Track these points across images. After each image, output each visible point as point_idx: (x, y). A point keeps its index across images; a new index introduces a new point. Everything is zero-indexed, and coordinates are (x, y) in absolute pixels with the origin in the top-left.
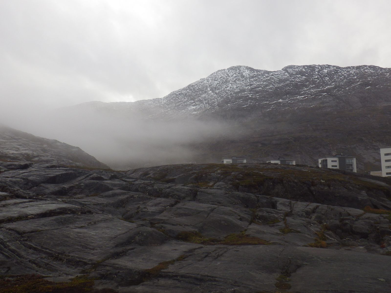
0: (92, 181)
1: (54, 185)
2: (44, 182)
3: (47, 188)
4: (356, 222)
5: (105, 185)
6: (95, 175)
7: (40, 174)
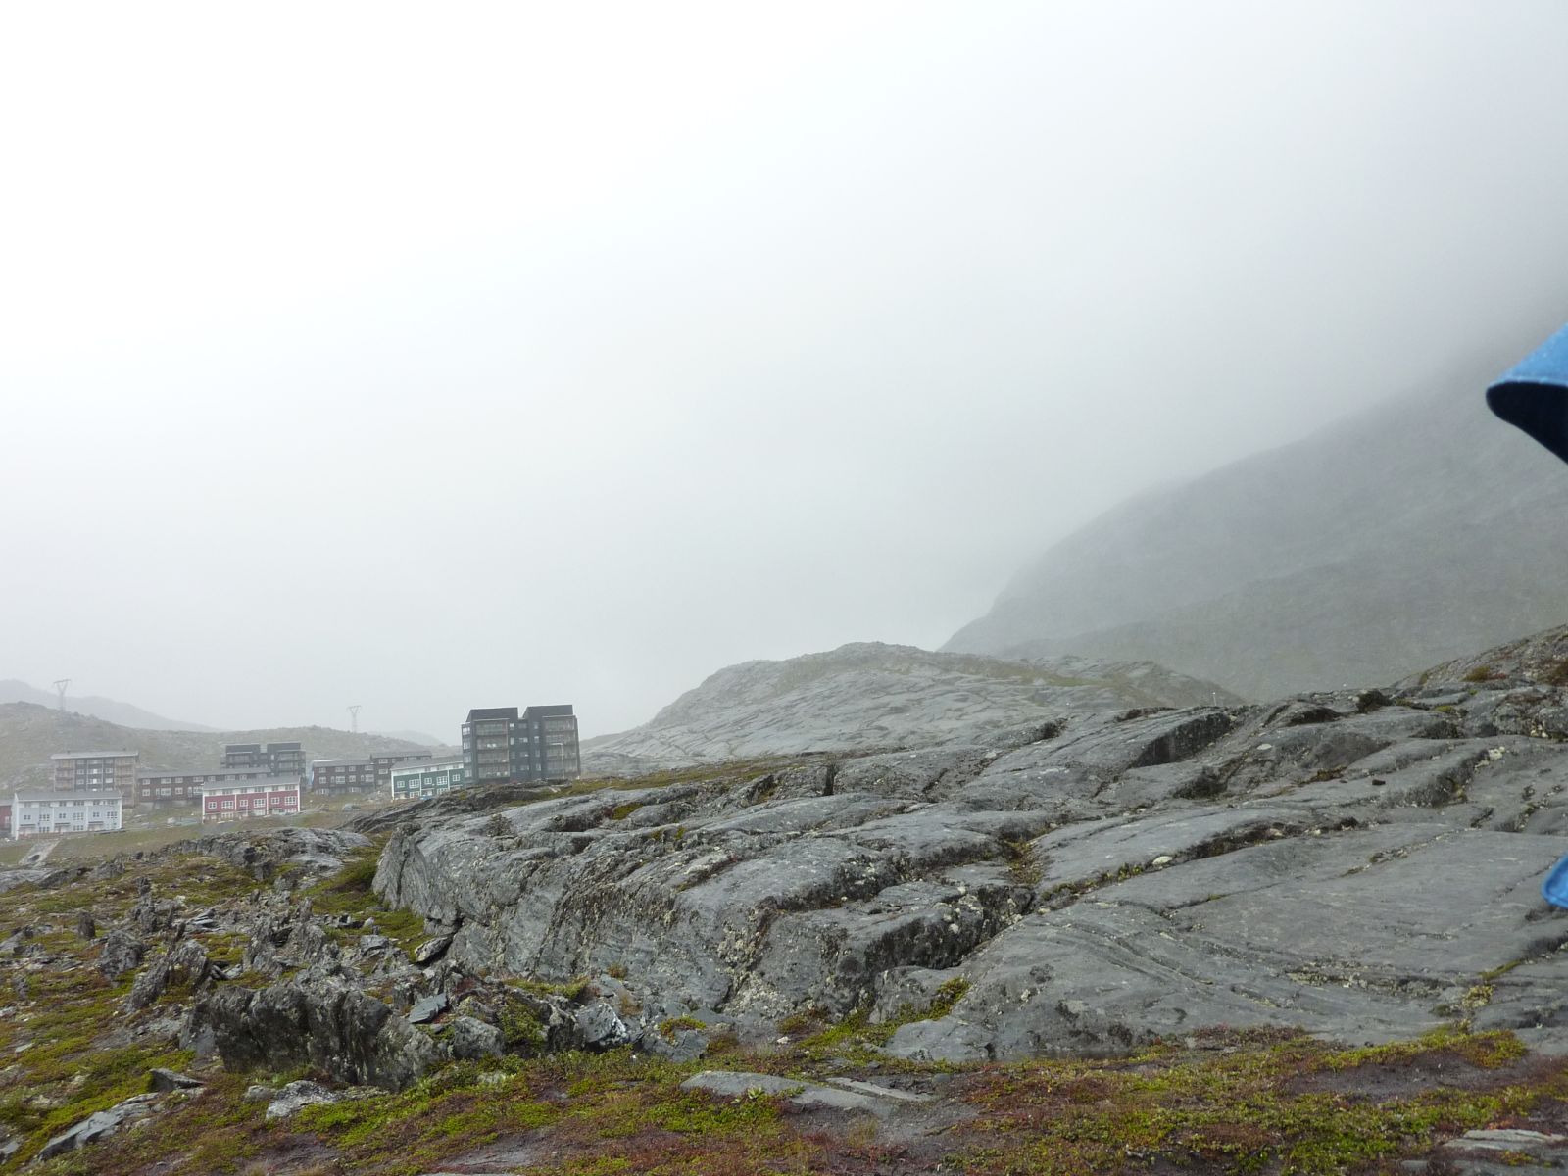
0: (1298, 729)
1: (1171, 765)
2: (1135, 765)
3: (1152, 781)
5: (1350, 734)
6: (1297, 708)
7: (1112, 741)
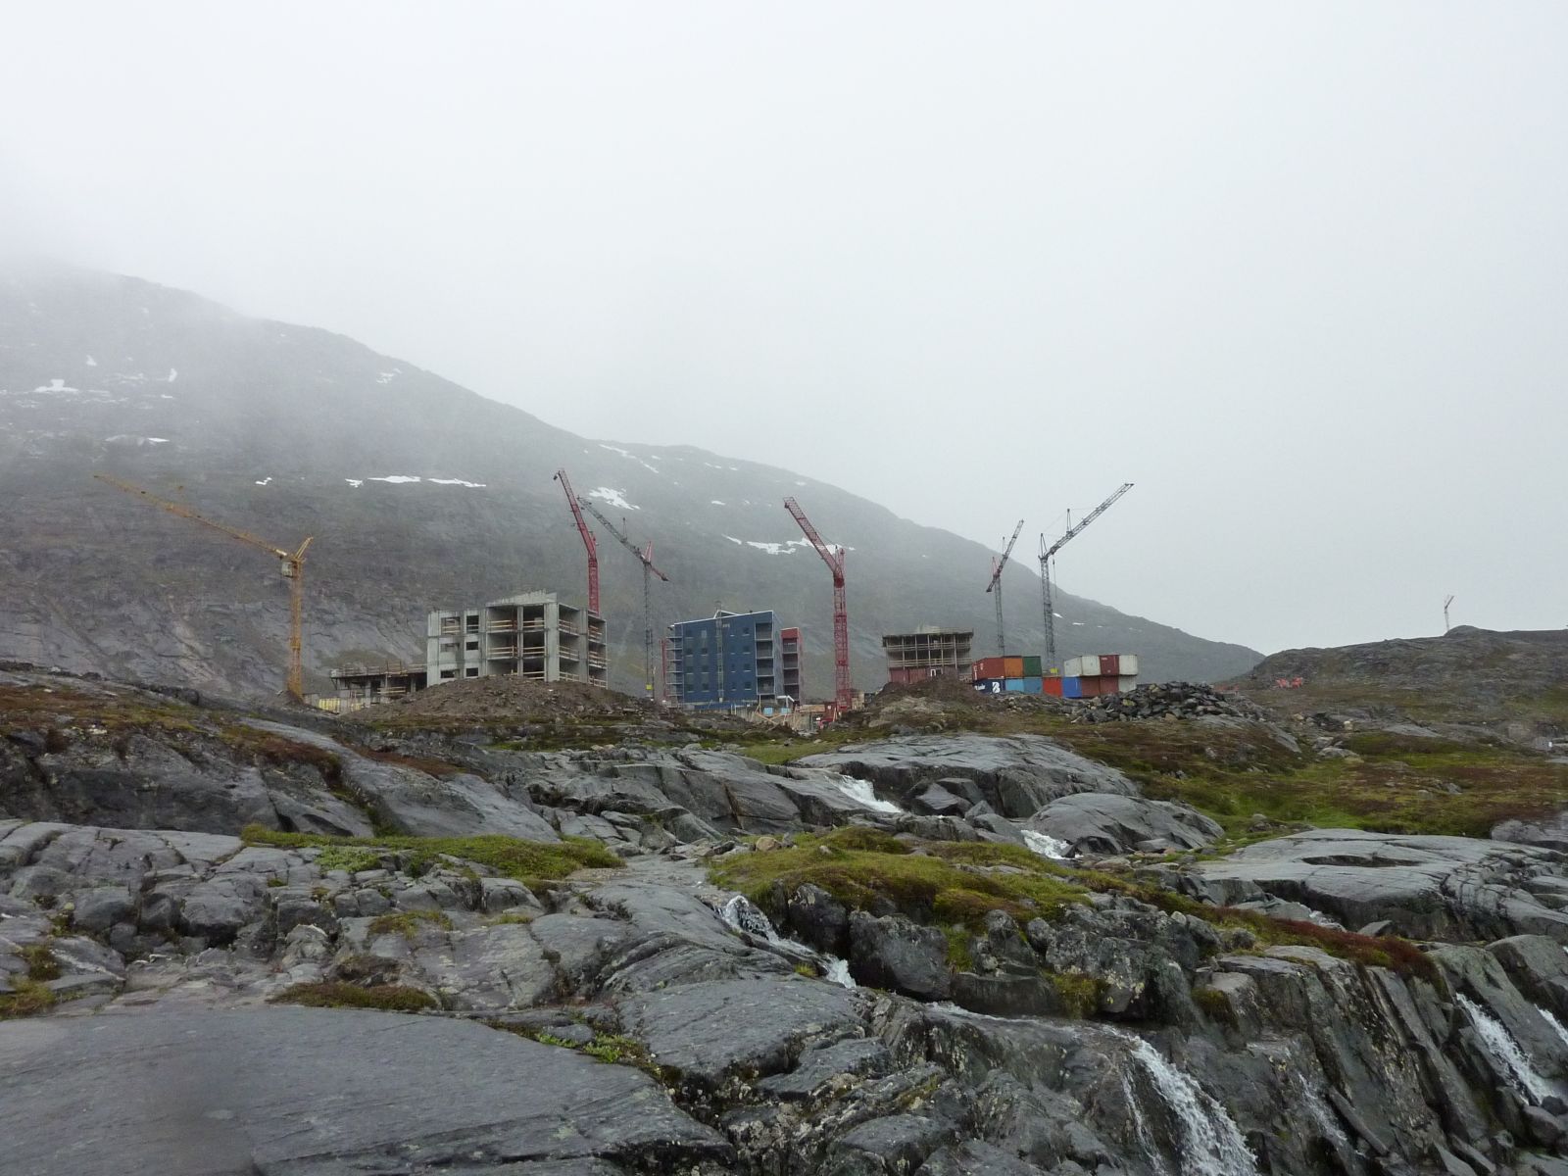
4: (202, 888)
